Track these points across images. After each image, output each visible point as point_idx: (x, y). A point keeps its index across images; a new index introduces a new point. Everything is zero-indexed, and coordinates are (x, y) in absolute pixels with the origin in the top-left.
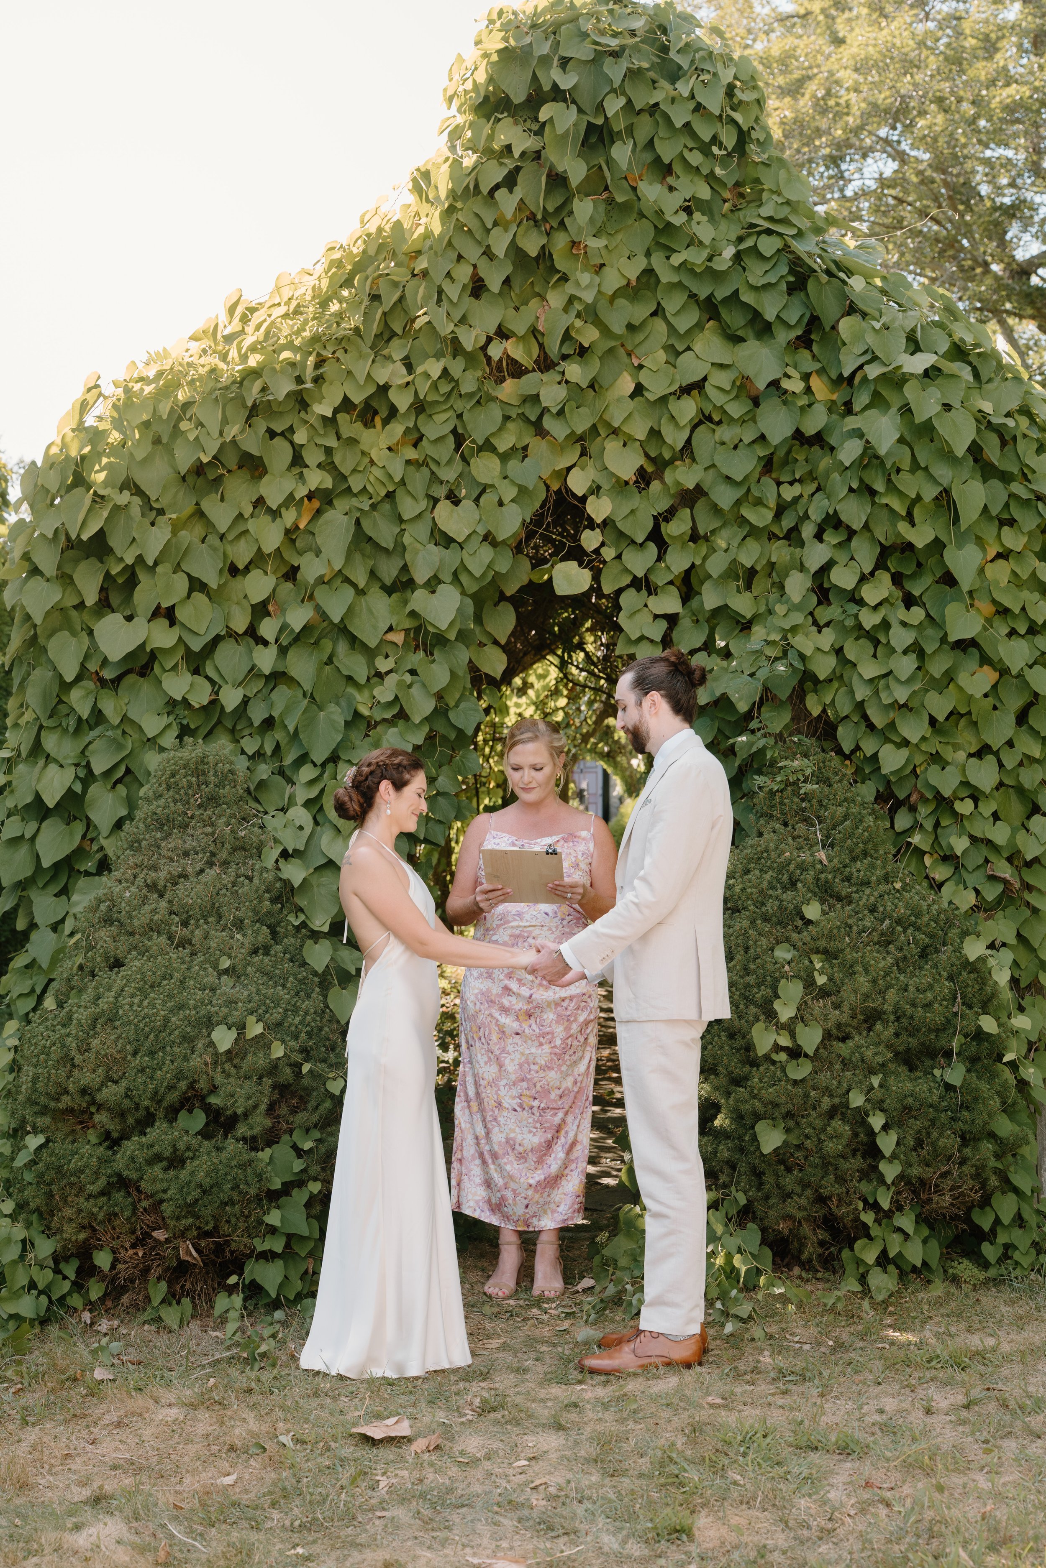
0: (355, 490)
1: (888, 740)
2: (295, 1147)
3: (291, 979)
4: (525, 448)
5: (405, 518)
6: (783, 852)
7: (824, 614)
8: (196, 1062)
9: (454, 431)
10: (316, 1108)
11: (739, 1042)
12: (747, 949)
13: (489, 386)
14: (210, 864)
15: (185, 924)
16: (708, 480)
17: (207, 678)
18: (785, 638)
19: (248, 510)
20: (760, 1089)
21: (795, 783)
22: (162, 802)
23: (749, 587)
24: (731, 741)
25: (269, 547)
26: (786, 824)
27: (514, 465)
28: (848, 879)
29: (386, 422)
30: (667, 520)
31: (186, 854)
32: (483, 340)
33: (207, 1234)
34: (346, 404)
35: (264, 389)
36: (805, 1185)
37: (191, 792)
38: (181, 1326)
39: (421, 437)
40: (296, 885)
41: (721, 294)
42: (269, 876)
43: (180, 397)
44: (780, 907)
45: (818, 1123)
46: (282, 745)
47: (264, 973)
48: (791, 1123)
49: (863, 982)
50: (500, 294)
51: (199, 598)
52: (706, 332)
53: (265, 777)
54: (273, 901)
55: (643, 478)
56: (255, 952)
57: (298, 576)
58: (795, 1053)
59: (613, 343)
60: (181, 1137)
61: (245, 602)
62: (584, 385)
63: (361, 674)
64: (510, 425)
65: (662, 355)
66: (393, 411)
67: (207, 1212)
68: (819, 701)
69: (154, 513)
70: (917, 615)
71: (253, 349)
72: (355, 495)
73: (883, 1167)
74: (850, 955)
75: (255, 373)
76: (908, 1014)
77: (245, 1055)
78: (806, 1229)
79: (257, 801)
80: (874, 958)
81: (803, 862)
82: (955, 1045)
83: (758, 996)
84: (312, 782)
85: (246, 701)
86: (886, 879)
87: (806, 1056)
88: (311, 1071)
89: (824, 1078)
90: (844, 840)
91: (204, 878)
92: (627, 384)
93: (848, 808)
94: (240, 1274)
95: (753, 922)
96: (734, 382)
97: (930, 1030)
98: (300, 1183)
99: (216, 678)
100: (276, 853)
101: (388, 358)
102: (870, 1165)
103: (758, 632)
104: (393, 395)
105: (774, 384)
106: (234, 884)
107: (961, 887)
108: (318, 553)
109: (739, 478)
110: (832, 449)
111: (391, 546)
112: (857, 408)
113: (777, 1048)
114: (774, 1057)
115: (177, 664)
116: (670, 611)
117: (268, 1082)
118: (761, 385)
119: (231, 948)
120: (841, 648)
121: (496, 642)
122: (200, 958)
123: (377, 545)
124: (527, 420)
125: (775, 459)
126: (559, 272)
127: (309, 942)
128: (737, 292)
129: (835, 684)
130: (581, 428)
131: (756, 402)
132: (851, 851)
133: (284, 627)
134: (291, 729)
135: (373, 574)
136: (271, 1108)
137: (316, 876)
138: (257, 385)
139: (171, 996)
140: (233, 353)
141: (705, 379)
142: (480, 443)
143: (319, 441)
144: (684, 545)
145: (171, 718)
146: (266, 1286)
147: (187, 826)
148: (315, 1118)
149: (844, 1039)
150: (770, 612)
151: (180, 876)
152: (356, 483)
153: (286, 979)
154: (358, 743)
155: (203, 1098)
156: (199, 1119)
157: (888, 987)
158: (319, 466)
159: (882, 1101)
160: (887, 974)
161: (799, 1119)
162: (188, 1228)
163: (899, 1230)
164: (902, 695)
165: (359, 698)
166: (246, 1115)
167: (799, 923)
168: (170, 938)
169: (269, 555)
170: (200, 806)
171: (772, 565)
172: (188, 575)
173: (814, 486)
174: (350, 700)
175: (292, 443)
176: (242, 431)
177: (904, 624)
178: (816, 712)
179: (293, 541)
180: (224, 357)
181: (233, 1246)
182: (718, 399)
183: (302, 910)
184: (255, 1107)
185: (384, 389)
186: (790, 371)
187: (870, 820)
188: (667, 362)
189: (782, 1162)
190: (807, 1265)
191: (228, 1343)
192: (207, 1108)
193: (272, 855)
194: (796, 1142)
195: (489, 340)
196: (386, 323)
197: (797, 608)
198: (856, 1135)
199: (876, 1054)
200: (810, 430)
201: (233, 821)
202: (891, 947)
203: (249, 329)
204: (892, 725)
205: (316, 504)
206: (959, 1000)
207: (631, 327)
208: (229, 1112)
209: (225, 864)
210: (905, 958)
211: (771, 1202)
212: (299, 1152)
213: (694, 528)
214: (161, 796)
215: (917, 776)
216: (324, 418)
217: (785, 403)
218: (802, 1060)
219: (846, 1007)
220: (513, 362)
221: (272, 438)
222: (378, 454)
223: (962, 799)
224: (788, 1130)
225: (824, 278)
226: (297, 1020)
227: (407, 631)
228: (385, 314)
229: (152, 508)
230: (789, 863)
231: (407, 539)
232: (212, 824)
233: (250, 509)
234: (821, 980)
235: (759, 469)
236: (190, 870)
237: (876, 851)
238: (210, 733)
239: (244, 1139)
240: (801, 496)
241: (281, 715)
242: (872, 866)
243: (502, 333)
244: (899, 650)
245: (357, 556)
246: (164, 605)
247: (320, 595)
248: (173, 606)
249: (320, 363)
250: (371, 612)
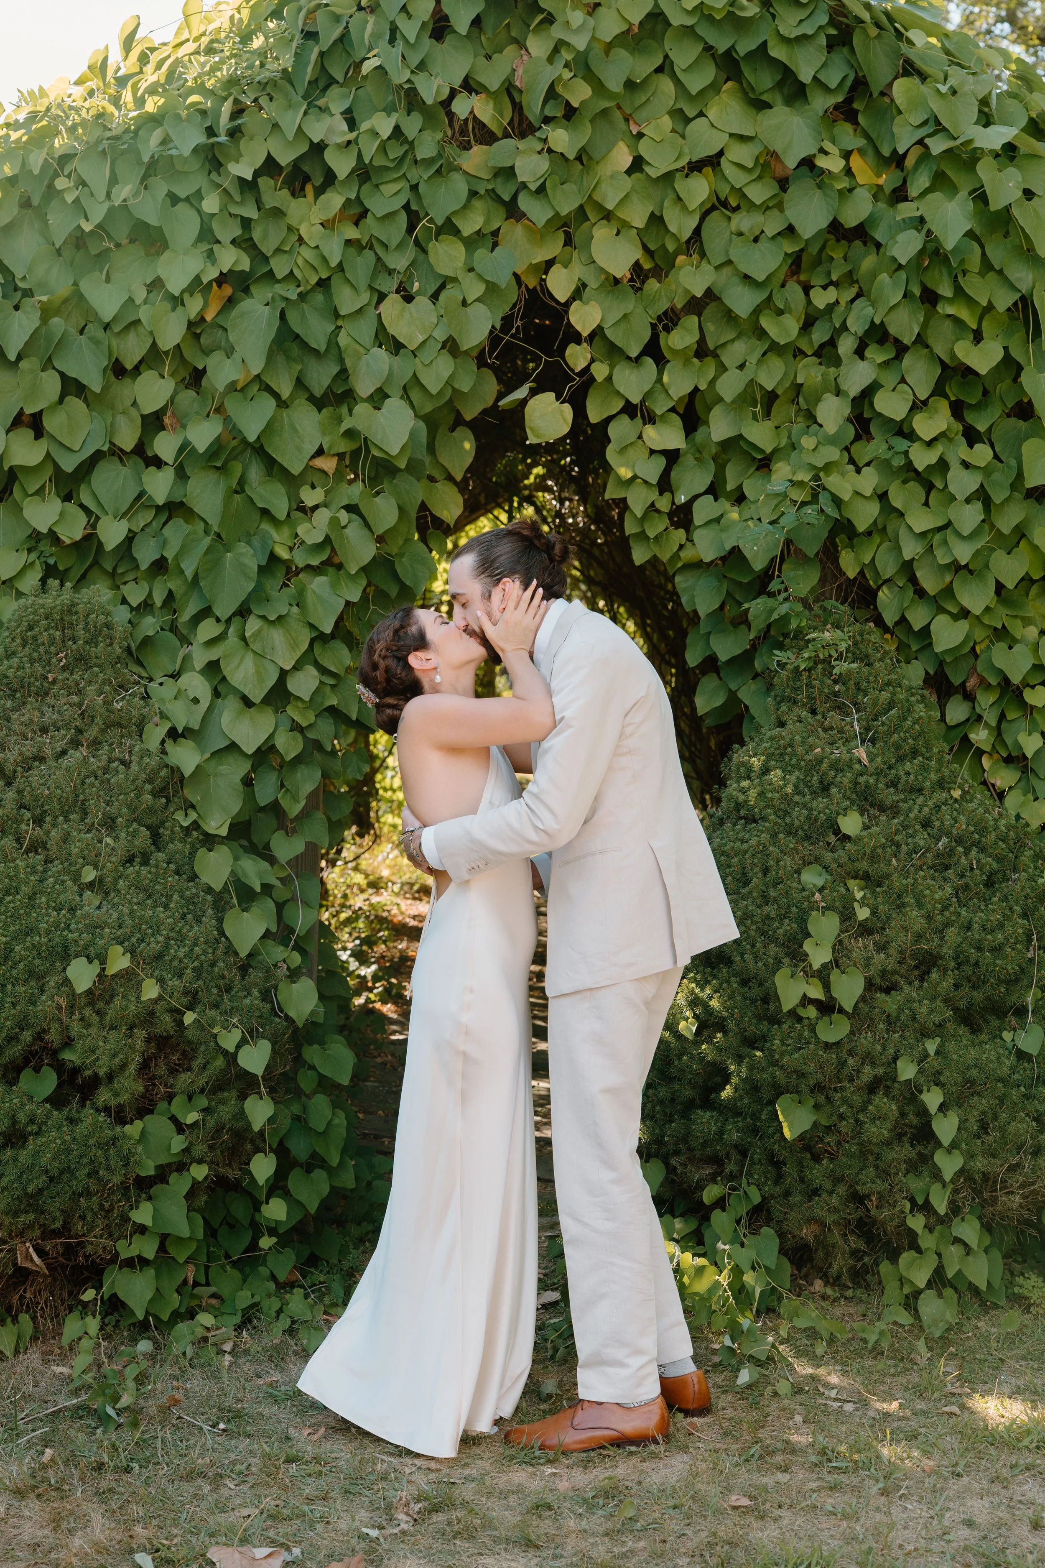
0: (279, 275)
1: (942, 610)
2: (174, 1119)
3: (176, 897)
4: (496, 233)
5: (342, 313)
6: (812, 748)
7: (865, 451)
8: (45, 1004)
9: (407, 207)
10: (204, 1067)
11: (755, 992)
12: (766, 871)
13: (451, 150)
14: (76, 744)
15: (39, 821)
16: (723, 281)
17: (82, 506)
18: (816, 478)
19: (140, 295)
20: (782, 1054)
21: (827, 661)
22: (15, 661)
23: (768, 414)
24: (746, 606)
25: (167, 343)
26: (813, 712)
27: (481, 254)
28: (893, 784)
29: (320, 191)
30: (668, 330)
31: (44, 730)
32: (446, 92)
33: (56, 1234)
34: (270, 166)
35: (165, 141)
36: (838, 1180)
37: (53, 649)
38: (17, 1352)
39: (364, 213)
40: (187, 774)
41: (745, 47)
42: (153, 762)
43: (56, 145)
44: (808, 818)
45: (857, 1099)
46: (177, 596)
47: (140, 889)
48: (821, 1099)
49: (915, 917)
50: (468, 36)
51: (75, 403)
52: (724, 96)
53: (151, 633)
54: (155, 794)
55: (639, 276)
56: (130, 860)
57: (204, 382)
58: (827, 1007)
59: (605, 104)
60: (23, 1105)
61: (134, 412)
62: (571, 156)
63: (280, 507)
64: (477, 204)
65: (667, 122)
66: (330, 178)
67: (55, 1206)
68: (857, 558)
69: (19, 294)
70: (982, 454)
71: (152, 90)
72: (279, 281)
73: (939, 1158)
74: (898, 882)
75: (155, 120)
76: (972, 960)
77: (112, 997)
78: (836, 1236)
79: (140, 664)
80: (929, 887)
81: (838, 760)
82: (1030, 1000)
83: (780, 931)
84: (212, 642)
85: (130, 539)
86: (942, 784)
87: (841, 1011)
88: (196, 1021)
89: (866, 1041)
90: (890, 734)
91: (65, 762)
92: (622, 157)
93: (894, 694)
94: (98, 1287)
95: (774, 836)
96: (757, 158)
97: (1000, 981)
98: (181, 1167)
99: (93, 507)
100: (161, 732)
101: (324, 110)
102: (920, 1154)
103: (782, 471)
104: (330, 157)
105: (808, 163)
106: (106, 770)
107: (1031, 797)
108: (229, 352)
109: (761, 278)
110: (878, 245)
111: (322, 348)
112: (913, 192)
113: (806, 1001)
114: (802, 1012)
115: (43, 487)
116: (671, 446)
117: (140, 1034)
118: (791, 163)
119: (98, 855)
120: (886, 493)
121: (450, 478)
122: (55, 867)
123: (304, 345)
124: (499, 199)
125: (805, 257)
126: (542, 10)
127: (202, 851)
128: (764, 44)
129: (876, 539)
130: (567, 207)
131: (783, 184)
132: (898, 748)
133: (185, 447)
134: (189, 573)
135: (300, 383)
136: (145, 1066)
137: (213, 763)
138: (156, 136)
139: (15, 917)
140: (127, 96)
141: (721, 153)
142: (440, 222)
143: (235, 210)
144: (687, 362)
145: (33, 556)
146: (131, 1303)
147: (46, 694)
148: (201, 1081)
149: (887, 991)
150: (793, 447)
151: (35, 759)
152: (280, 268)
153: (169, 897)
154: (274, 594)
155: (55, 1052)
156: (48, 1082)
157: (947, 925)
158: (233, 242)
159: (939, 1073)
160: (945, 908)
161: (831, 1093)
162: (30, 1226)
163: (957, 1240)
164: (963, 553)
165: (276, 536)
166: (110, 1077)
167: (832, 839)
168: (19, 840)
169: (167, 353)
170: (64, 669)
171: (798, 388)
172: (62, 375)
173: (854, 291)
174: (265, 539)
175: (199, 211)
176: (136, 194)
177: (966, 465)
178: (851, 573)
179: (197, 337)
180: (116, 101)
181: (89, 1249)
182: (738, 178)
183: (193, 807)
184: (123, 1067)
185: (318, 149)
186: (828, 146)
187: (920, 710)
188: (673, 131)
189: (808, 1148)
190: (835, 1282)
191: (76, 1384)
192: (59, 1067)
193: (156, 734)
194: (826, 1123)
195: (453, 93)
196: (323, 68)
197: (831, 440)
198: (903, 1115)
199: (931, 1011)
200: (851, 219)
201: (107, 688)
202: (950, 873)
203: (149, 68)
204: (948, 592)
205: (228, 290)
206: (1035, 942)
207: (630, 85)
208: (87, 1073)
209: (95, 744)
210: (967, 887)
211: (793, 1200)
212: (180, 1128)
213: (702, 341)
214: (14, 653)
215: (976, 656)
216: (241, 180)
217: (819, 186)
218: (835, 1016)
219: (893, 949)
220: (479, 124)
221: (174, 205)
222: (310, 231)
223: (1033, 687)
224: (816, 1107)
225: (873, 31)
226: (183, 951)
227: (341, 456)
228: (322, 54)
229: (16, 289)
230: (820, 761)
231: (343, 340)
232: (80, 692)
233: (144, 294)
234: (863, 914)
235: (785, 268)
236: (48, 751)
237: (928, 749)
238: (83, 577)
239: (107, 1109)
240: (837, 302)
241: (176, 557)
242: (925, 769)
243: (469, 86)
244: (960, 497)
245: (280, 359)
246: (28, 411)
247: (232, 406)
248: (41, 411)
249: (238, 112)
250: (295, 430)
